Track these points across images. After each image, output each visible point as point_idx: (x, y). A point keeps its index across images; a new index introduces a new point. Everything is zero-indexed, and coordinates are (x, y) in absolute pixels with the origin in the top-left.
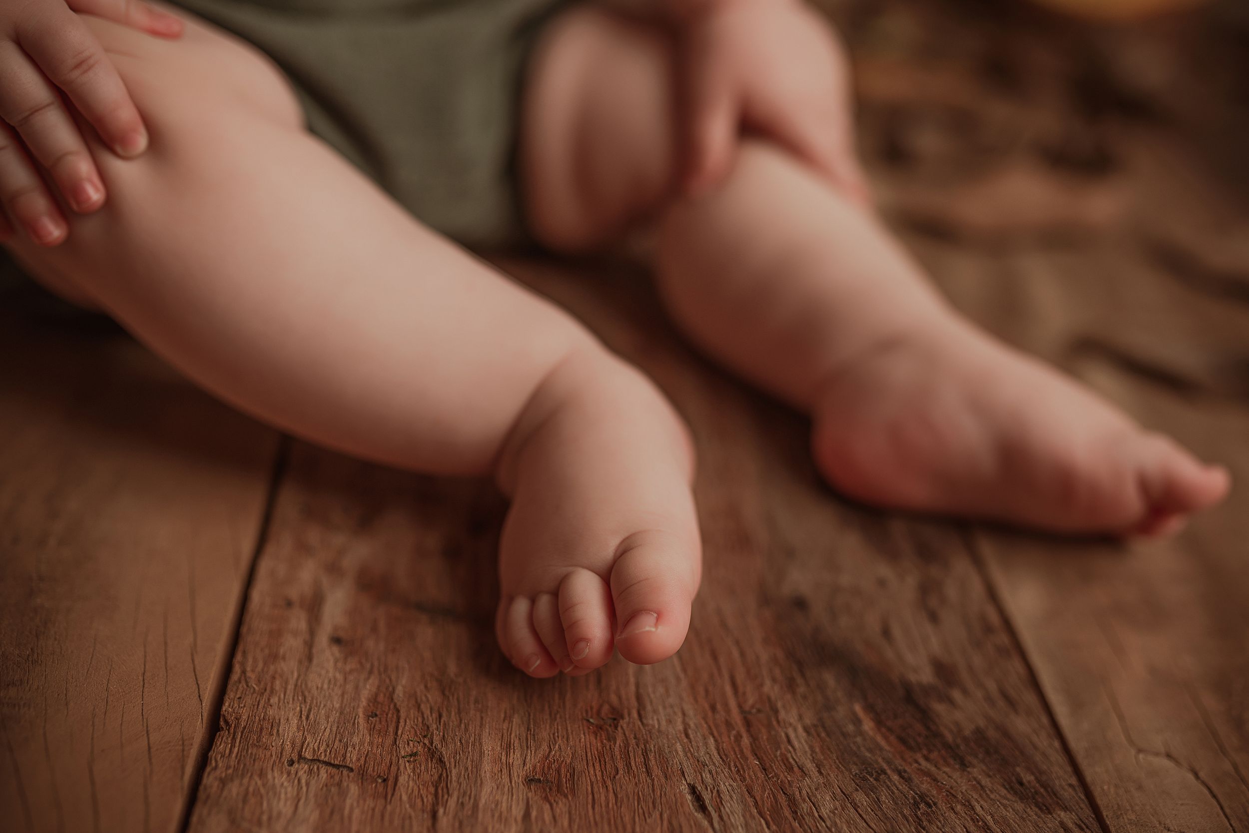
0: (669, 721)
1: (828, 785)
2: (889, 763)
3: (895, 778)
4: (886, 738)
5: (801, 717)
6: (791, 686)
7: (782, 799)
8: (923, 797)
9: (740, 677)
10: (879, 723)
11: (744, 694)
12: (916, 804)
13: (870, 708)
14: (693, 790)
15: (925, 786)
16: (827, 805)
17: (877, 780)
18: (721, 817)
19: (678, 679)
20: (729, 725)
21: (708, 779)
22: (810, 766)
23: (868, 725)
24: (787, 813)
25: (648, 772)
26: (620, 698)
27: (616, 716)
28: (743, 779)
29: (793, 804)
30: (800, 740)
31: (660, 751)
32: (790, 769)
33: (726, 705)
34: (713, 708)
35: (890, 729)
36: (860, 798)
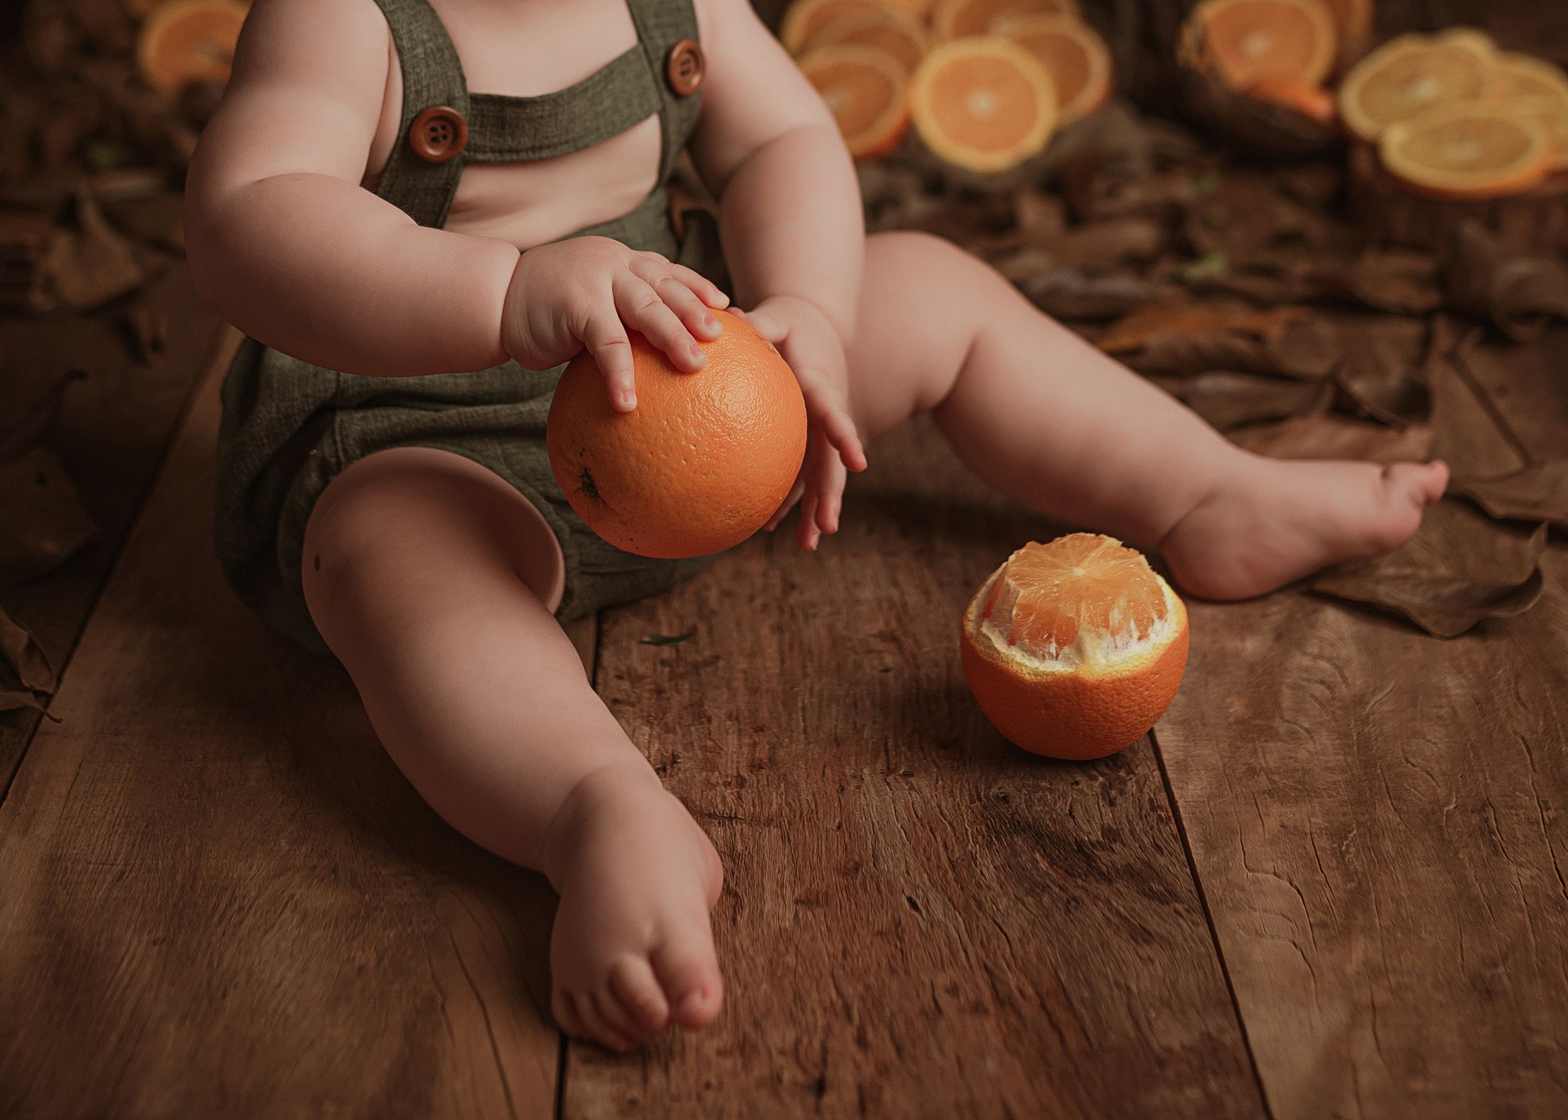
0: (895, 866)
1: (1006, 894)
2: (1054, 882)
3: (1057, 890)
4: (1056, 872)
5: (993, 861)
6: (990, 844)
7: (973, 903)
8: (1075, 899)
9: (951, 841)
10: (1052, 863)
11: (953, 851)
12: (1068, 902)
13: (1047, 856)
14: (910, 900)
15: (1078, 893)
16: (1003, 903)
17: (1043, 890)
18: (928, 911)
19: (904, 844)
20: (939, 867)
21: (920, 893)
22: (995, 885)
23: (1043, 865)
24: (974, 908)
25: (879, 891)
26: (861, 857)
27: (857, 867)
28: (945, 893)
29: (980, 905)
30: (990, 873)
31: (888, 882)
32: (980, 887)
33: (939, 858)
34: (929, 859)
35: (1061, 867)
36: (1029, 900)
